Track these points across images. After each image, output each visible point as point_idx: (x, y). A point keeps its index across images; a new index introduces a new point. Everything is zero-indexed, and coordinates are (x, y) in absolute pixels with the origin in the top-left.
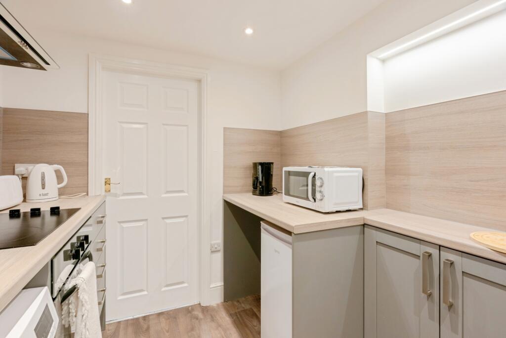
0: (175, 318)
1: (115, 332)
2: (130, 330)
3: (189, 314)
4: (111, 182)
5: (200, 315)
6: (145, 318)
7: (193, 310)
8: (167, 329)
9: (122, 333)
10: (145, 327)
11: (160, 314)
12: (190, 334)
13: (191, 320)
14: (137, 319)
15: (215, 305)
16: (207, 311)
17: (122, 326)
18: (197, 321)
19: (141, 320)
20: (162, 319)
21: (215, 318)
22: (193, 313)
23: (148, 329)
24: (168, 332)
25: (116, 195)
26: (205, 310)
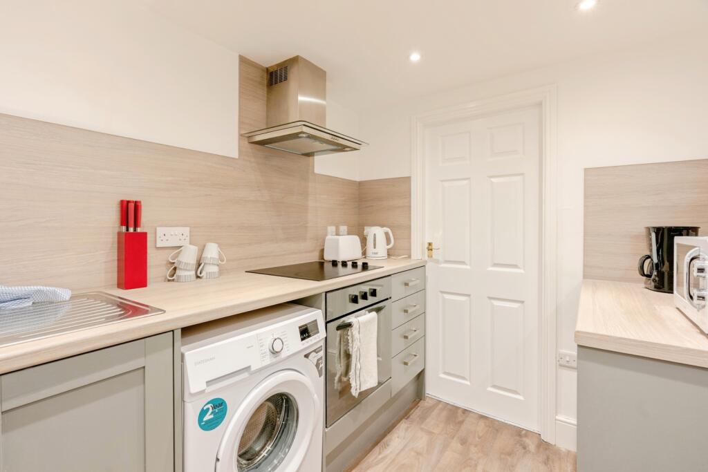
0: (497, 430)
1: (431, 407)
2: (444, 413)
3: (518, 438)
4: (433, 247)
5: (532, 447)
6: (465, 411)
7: (526, 436)
8: (481, 435)
9: (436, 412)
10: (461, 419)
11: (482, 417)
12: (503, 456)
13: (516, 444)
14: (457, 408)
15: (564, 450)
16: (546, 449)
17: (440, 406)
18: (523, 451)
19: (460, 411)
20: (482, 423)
21: (550, 462)
22: (524, 439)
23: (461, 422)
24: (479, 438)
25: (437, 262)
26: (543, 446)
